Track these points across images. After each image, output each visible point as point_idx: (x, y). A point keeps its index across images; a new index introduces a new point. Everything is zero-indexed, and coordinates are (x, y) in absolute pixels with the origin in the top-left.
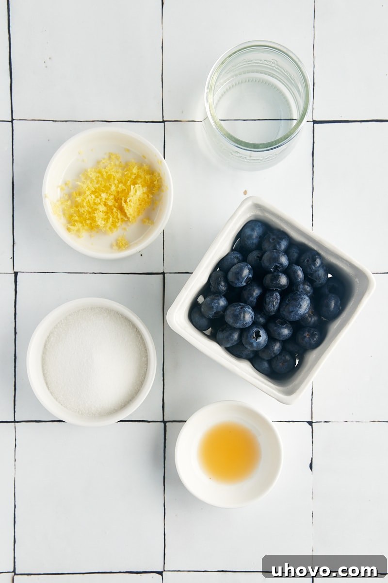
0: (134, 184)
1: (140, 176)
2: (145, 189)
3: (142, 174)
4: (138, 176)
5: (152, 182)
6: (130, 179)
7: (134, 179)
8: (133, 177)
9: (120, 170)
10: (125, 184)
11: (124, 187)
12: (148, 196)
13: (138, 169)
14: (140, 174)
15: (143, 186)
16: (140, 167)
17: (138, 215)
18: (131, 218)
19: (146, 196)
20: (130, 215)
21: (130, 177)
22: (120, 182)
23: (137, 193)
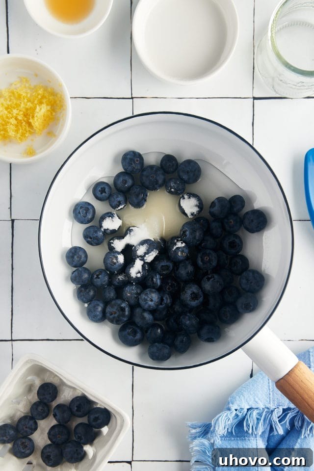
0: (41, 103)
1: (45, 97)
2: (49, 108)
3: (46, 95)
4: (43, 97)
5: (55, 102)
6: (37, 99)
7: (41, 99)
8: (40, 97)
9: (29, 91)
10: (33, 103)
11: (31, 105)
12: (51, 113)
13: (44, 91)
14: (45, 95)
15: (47, 105)
16: (45, 89)
17: (43, 128)
18: (37, 131)
19: (50, 113)
20: (36, 127)
21: (37, 97)
22: (29, 101)
23: (42, 111)
